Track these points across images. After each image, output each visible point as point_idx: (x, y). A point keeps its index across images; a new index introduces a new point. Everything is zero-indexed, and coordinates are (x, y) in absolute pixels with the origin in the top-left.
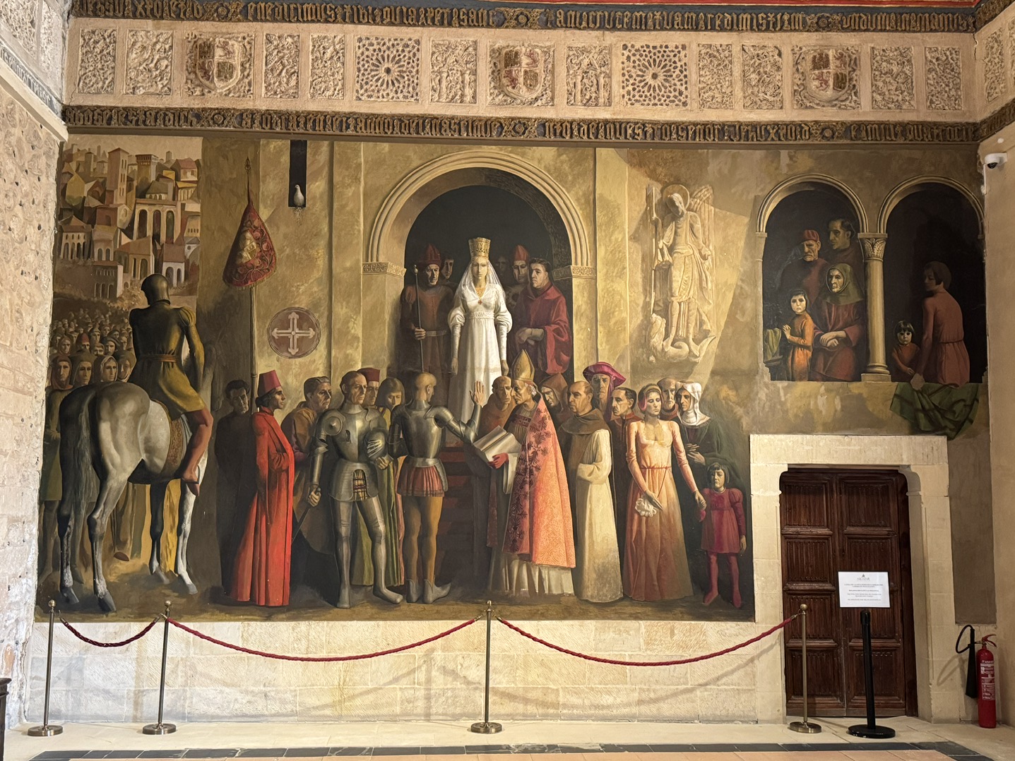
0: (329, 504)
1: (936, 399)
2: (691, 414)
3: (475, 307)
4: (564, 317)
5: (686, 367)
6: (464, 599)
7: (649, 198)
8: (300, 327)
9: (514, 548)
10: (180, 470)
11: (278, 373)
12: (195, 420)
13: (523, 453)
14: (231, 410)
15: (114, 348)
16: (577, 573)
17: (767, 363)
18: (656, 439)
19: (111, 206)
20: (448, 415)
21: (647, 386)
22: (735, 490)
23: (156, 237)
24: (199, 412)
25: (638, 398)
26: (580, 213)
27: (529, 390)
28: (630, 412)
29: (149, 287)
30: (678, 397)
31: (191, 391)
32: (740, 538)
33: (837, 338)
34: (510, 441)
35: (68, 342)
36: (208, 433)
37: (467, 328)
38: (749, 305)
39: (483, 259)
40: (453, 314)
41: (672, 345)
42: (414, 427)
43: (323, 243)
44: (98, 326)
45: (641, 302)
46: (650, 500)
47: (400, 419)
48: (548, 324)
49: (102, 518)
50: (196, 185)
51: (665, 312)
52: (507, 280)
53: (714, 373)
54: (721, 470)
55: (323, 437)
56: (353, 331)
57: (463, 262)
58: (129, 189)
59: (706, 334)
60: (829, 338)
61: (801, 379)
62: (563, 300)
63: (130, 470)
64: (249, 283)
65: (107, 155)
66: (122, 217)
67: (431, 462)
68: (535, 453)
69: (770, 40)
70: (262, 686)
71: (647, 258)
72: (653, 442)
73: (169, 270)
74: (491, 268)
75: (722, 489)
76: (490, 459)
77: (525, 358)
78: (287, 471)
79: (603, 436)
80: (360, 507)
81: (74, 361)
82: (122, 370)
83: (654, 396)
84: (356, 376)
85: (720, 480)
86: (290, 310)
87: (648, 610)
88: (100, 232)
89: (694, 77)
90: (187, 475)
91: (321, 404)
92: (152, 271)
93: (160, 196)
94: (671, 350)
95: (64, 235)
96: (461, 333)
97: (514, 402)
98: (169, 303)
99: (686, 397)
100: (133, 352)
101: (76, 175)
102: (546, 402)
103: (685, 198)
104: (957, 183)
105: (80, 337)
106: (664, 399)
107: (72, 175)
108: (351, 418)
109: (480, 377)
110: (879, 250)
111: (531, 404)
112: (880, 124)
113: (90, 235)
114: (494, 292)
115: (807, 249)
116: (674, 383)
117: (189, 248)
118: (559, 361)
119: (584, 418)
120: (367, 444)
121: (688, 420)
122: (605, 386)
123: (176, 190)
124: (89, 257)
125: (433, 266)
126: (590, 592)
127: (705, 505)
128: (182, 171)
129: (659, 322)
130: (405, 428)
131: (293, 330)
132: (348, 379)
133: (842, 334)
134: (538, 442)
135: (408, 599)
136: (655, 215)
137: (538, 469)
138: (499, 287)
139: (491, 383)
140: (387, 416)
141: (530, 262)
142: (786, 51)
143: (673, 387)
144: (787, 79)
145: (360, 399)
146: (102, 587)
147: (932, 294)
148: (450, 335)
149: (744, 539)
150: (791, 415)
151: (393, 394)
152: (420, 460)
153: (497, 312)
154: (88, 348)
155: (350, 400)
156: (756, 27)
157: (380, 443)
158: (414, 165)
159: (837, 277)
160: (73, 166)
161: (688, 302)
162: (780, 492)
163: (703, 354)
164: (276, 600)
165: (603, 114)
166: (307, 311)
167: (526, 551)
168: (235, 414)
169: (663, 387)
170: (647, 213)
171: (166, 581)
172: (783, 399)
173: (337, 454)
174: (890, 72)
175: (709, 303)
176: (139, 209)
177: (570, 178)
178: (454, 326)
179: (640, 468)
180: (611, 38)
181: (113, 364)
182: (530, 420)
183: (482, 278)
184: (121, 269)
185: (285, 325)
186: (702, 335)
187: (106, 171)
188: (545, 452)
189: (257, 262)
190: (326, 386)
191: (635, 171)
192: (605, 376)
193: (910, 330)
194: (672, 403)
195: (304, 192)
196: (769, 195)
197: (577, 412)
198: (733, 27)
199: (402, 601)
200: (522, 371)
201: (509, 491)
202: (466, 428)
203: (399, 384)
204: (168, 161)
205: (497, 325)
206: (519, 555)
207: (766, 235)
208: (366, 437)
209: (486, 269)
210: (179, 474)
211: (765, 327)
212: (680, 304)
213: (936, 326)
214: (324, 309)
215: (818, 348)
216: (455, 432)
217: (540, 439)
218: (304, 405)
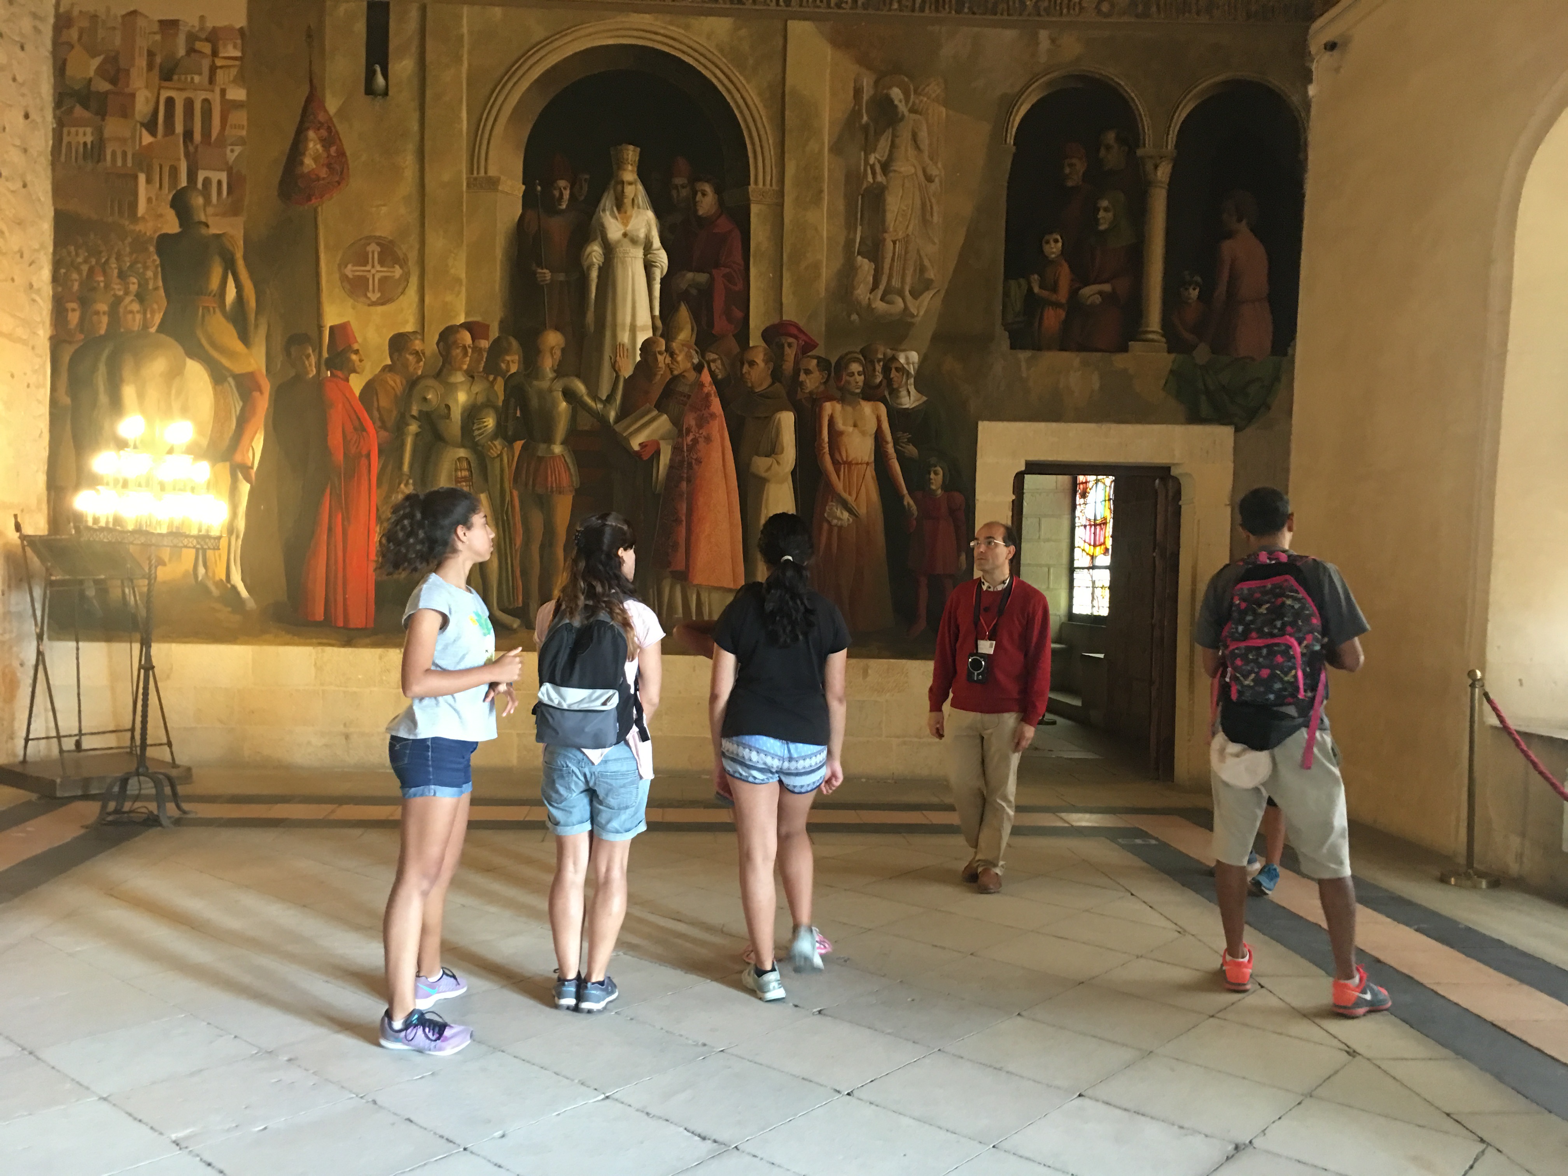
1: (1224, 378)
2: (904, 393)
3: (619, 242)
4: (738, 257)
5: (899, 330)
7: (858, 92)
8: (382, 263)
9: (666, 564)
10: (230, 451)
11: (355, 326)
12: (246, 385)
13: (680, 440)
14: (293, 373)
15: (136, 286)
17: (1006, 326)
18: (855, 426)
19: (127, 90)
20: (580, 387)
21: (847, 354)
22: (956, 494)
23: (188, 135)
24: (251, 375)
25: (834, 370)
26: (763, 113)
27: (689, 357)
28: (822, 388)
29: (180, 204)
30: (886, 370)
31: (239, 346)
32: (959, 556)
33: (1100, 293)
34: (663, 423)
35: (75, 276)
36: (263, 403)
37: (607, 270)
38: (985, 246)
39: (629, 174)
40: (589, 249)
41: (882, 300)
42: (534, 403)
43: (411, 145)
44: (114, 256)
45: (842, 240)
46: (845, 505)
47: (517, 391)
48: (717, 266)
50: (237, 63)
51: (874, 252)
52: (661, 205)
53: (936, 338)
54: (939, 469)
55: (415, 412)
56: (452, 271)
58: (150, 66)
59: (927, 285)
60: (1090, 293)
61: (1049, 348)
62: (737, 234)
64: (313, 201)
65: (120, 19)
66: (142, 106)
67: (557, 449)
68: (695, 441)
70: (342, 726)
71: (852, 178)
72: (851, 429)
73: (207, 181)
74: (640, 187)
75: (939, 491)
76: (636, 448)
77: (684, 313)
78: (368, 456)
79: (787, 420)
81: (85, 302)
82: (149, 316)
83: (855, 367)
84: (458, 332)
85: (937, 479)
86: (369, 239)
88: (113, 127)
90: (238, 458)
91: (411, 369)
92: (184, 183)
93: (192, 79)
94: (880, 306)
95: (65, 130)
96: (599, 277)
97: (668, 372)
98: (207, 226)
99: (897, 369)
100: (162, 292)
101: (78, 48)
102: (712, 374)
103: (906, 93)
104: (1275, 80)
105: (91, 270)
106: (868, 373)
107: (72, 47)
108: (451, 388)
109: (624, 337)
110: (1163, 173)
111: (692, 376)
113: (99, 132)
114: (644, 221)
115: (1067, 170)
116: (882, 351)
117: (232, 151)
118: (730, 318)
119: (762, 395)
120: (474, 424)
121: (898, 401)
122: (790, 354)
123: (213, 69)
124: (98, 161)
125: (562, 183)
127: (916, 513)
128: (221, 42)
129: (865, 266)
130: (525, 407)
131: (373, 266)
132: (447, 335)
133: (1107, 287)
134: (700, 426)
135: (526, 626)
136: (865, 118)
137: (699, 461)
138: (650, 214)
139: (639, 345)
140: (499, 386)
141: (694, 179)
143: (880, 356)
145: (463, 363)
147: (1230, 235)
148: (584, 278)
149: (963, 557)
150: (1033, 398)
151: (508, 358)
152: (543, 446)
153: (648, 248)
154: (102, 285)
155: (450, 363)
157: (490, 422)
158: (537, 38)
159: (1106, 210)
160: (74, 34)
161: (907, 240)
162: (1014, 497)
163: (922, 313)
164: (357, 619)
166: (391, 242)
167: (680, 566)
168: (298, 379)
169: (867, 356)
170: (855, 114)
171: (216, 592)
172: (1024, 375)
173: (434, 436)
175: (934, 243)
176: (165, 94)
177: (751, 61)
178: (589, 268)
179: (833, 463)
181: (136, 307)
182: (689, 396)
183: (627, 201)
184: (142, 178)
185: (362, 260)
186: (922, 287)
187: (118, 41)
188: (708, 439)
189: (323, 173)
190: (418, 345)
191: (840, 55)
192: (791, 340)
193: (1197, 284)
194: (879, 378)
195: (385, 76)
196: (1022, 92)
197: (752, 387)
199: (520, 626)
200: (681, 329)
201: (660, 488)
202: (605, 406)
203: (515, 344)
204: (202, 29)
205: (649, 267)
206: (672, 572)
207: (1014, 149)
208: (472, 414)
209: (635, 191)
210: (227, 456)
211: (1007, 277)
212: (894, 243)
213: (1231, 280)
214: (413, 239)
215: (1075, 305)
216: (589, 410)
217: (702, 422)
218: (387, 369)
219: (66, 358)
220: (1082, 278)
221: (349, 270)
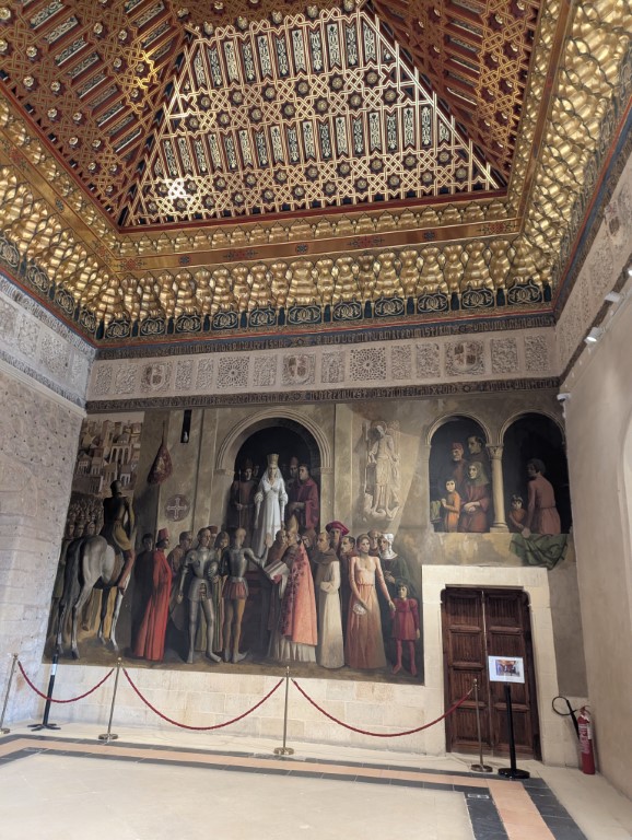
0: (187, 602)
1: (539, 544)
2: (387, 552)
3: (269, 491)
4: (316, 495)
5: (383, 524)
6: (253, 662)
7: (364, 429)
8: (180, 504)
9: (283, 632)
10: (116, 582)
11: (168, 530)
12: (126, 555)
13: (291, 575)
14: (143, 550)
15: (94, 518)
16: (318, 649)
17: (432, 521)
18: (366, 568)
19: (102, 447)
20: (251, 552)
21: (362, 535)
22: (413, 600)
23: (119, 461)
24: (129, 551)
25: (357, 542)
26: (326, 438)
27: (295, 538)
28: (351, 551)
29: (114, 487)
30: (379, 542)
31: (127, 540)
32: (416, 630)
33: (475, 506)
34: (284, 567)
35: (75, 515)
36: (132, 562)
37: (264, 503)
38: (421, 487)
39: (274, 465)
40: (257, 495)
41: (376, 511)
42: (233, 559)
43: (195, 460)
44: (89, 507)
45: (359, 487)
46: (362, 605)
47: (226, 555)
48: (307, 499)
49: (79, 607)
50: (139, 435)
51: (372, 491)
52: (286, 476)
53: (400, 527)
54: (405, 588)
55: (186, 564)
56: (206, 506)
57: (263, 467)
58: (110, 438)
59: (395, 505)
60: (470, 506)
61: (453, 531)
62: (316, 486)
63: (95, 581)
64: (159, 482)
65: (103, 423)
66: (106, 453)
67: (241, 579)
68: (297, 575)
69: (431, 341)
71: (362, 462)
72: (364, 569)
73: (123, 477)
74: (278, 470)
75: (405, 599)
76: (272, 578)
77: (294, 520)
78: (167, 583)
79: (336, 565)
80: (202, 604)
81: (76, 524)
82: (97, 529)
83: (366, 541)
84: (206, 530)
85: (404, 593)
86: (176, 496)
87: (358, 674)
88: (96, 460)
89: (389, 363)
90: (120, 585)
91: (187, 546)
92: (116, 478)
93: (123, 442)
94: (375, 514)
95: (80, 462)
96: (261, 506)
97: (287, 545)
98: (121, 494)
99: (384, 542)
100: (103, 520)
101: (88, 434)
102: (305, 545)
103: (384, 427)
104: (546, 412)
105: (80, 512)
106: (371, 543)
107: (86, 434)
108: (201, 554)
109: (269, 531)
110: (499, 453)
111: (296, 546)
112: (498, 381)
113: (90, 463)
114: (279, 483)
115: (455, 454)
116: (377, 534)
117: (133, 466)
118: (312, 521)
119: (326, 554)
120: (209, 569)
121: (385, 556)
122: (337, 535)
123: (130, 438)
124: (89, 473)
125: (249, 470)
126: (325, 661)
127: (395, 609)
128: (134, 428)
129: (369, 497)
130: (228, 560)
131: (177, 506)
132: (201, 532)
133: (477, 503)
135: (224, 660)
136: (367, 438)
137: (298, 584)
138: (282, 480)
139: (275, 534)
140: (219, 553)
141: (299, 466)
142: (441, 346)
143: (376, 536)
144: (441, 360)
146: (75, 645)
147: (533, 478)
148: (255, 507)
149: (418, 631)
150: (447, 554)
151: (224, 541)
152: (235, 578)
153: (280, 493)
154: (83, 518)
155: (202, 544)
156: (423, 335)
157: (215, 568)
158: (242, 418)
159: (474, 470)
160: (87, 429)
161: (386, 485)
162: (441, 602)
163: (394, 517)
164: (156, 656)
165: (340, 386)
166: (185, 496)
167: (289, 633)
168: (145, 552)
169: (370, 535)
170: (363, 437)
171: (105, 643)
172: (442, 544)
173: (193, 575)
174: (503, 352)
175: (398, 486)
176: (114, 448)
177: (322, 420)
178: (257, 503)
179: (357, 584)
180: (345, 348)
181: (93, 526)
182: (295, 555)
184: (102, 478)
185: (173, 504)
186: (393, 505)
187: (101, 431)
188: (302, 574)
189: (163, 472)
190: (190, 537)
191: (356, 415)
192: (338, 530)
193: (520, 501)
194: (376, 546)
195: (188, 435)
196: (432, 424)
197: (322, 551)
198: (411, 336)
199: (220, 661)
200: (292, 527)
201: (281, 596)
202: (260, 560)
203: (227, 534)
204: (129, 425)
205: (280, 501)
206: (285, 636)
207: (431, 446)
208: (208, 565)
209: (276, 471)
210: (116, 584)
211: (431, 500)
212: (381, 487)
213: (537, 498)
214: (193, 495)
215: (463, 513)
216: (254, 562)
217: (300, 567)
218: (179, 546)
219: (67, 546)
220: (465, 499)
221: (169, 508)
